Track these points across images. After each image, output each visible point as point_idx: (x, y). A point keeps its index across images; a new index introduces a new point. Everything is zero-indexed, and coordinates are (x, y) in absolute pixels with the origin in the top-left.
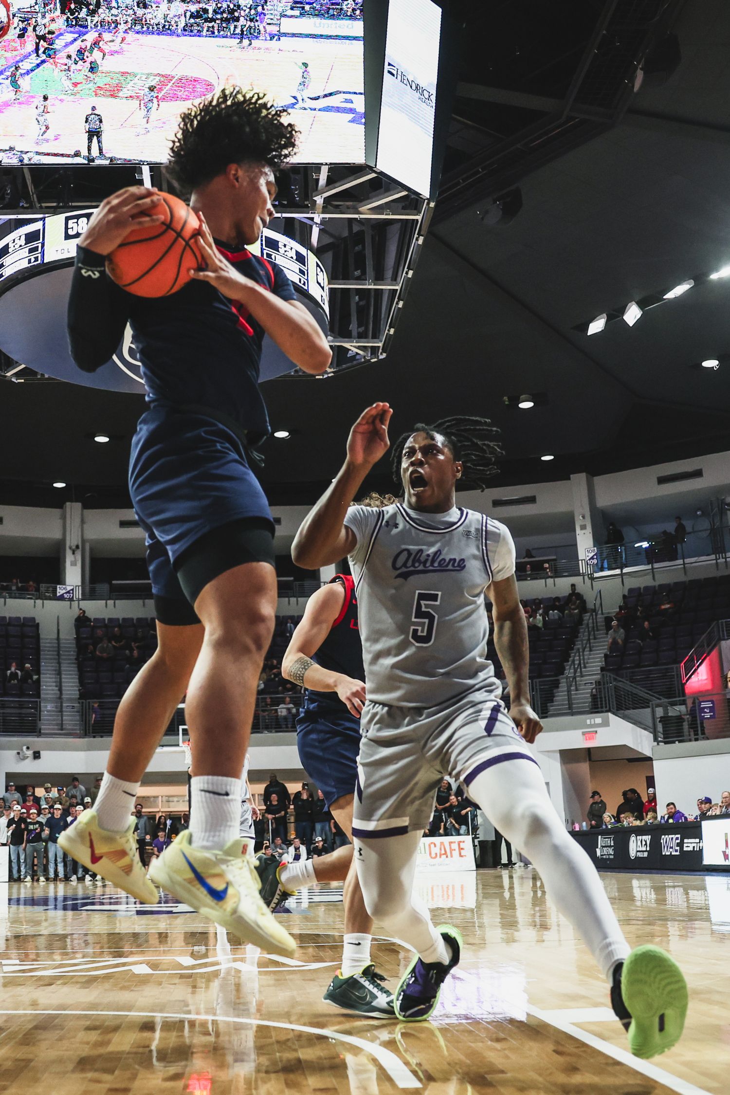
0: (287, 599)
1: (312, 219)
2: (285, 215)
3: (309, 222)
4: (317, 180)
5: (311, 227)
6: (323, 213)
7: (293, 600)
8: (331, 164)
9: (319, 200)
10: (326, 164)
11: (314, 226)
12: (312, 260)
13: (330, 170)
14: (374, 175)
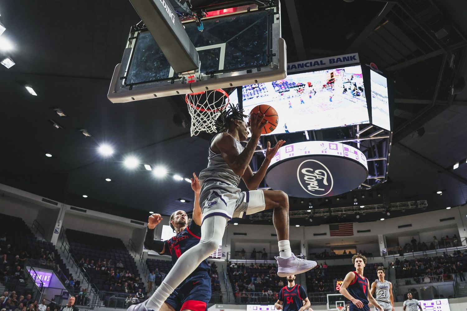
0: (370, 258)
4: (357, 130)
5: (357, 143)
6: (360, 139)
7: (372, 258)
11: (358, 143)
12: (359, 152)
13: (359, 126)
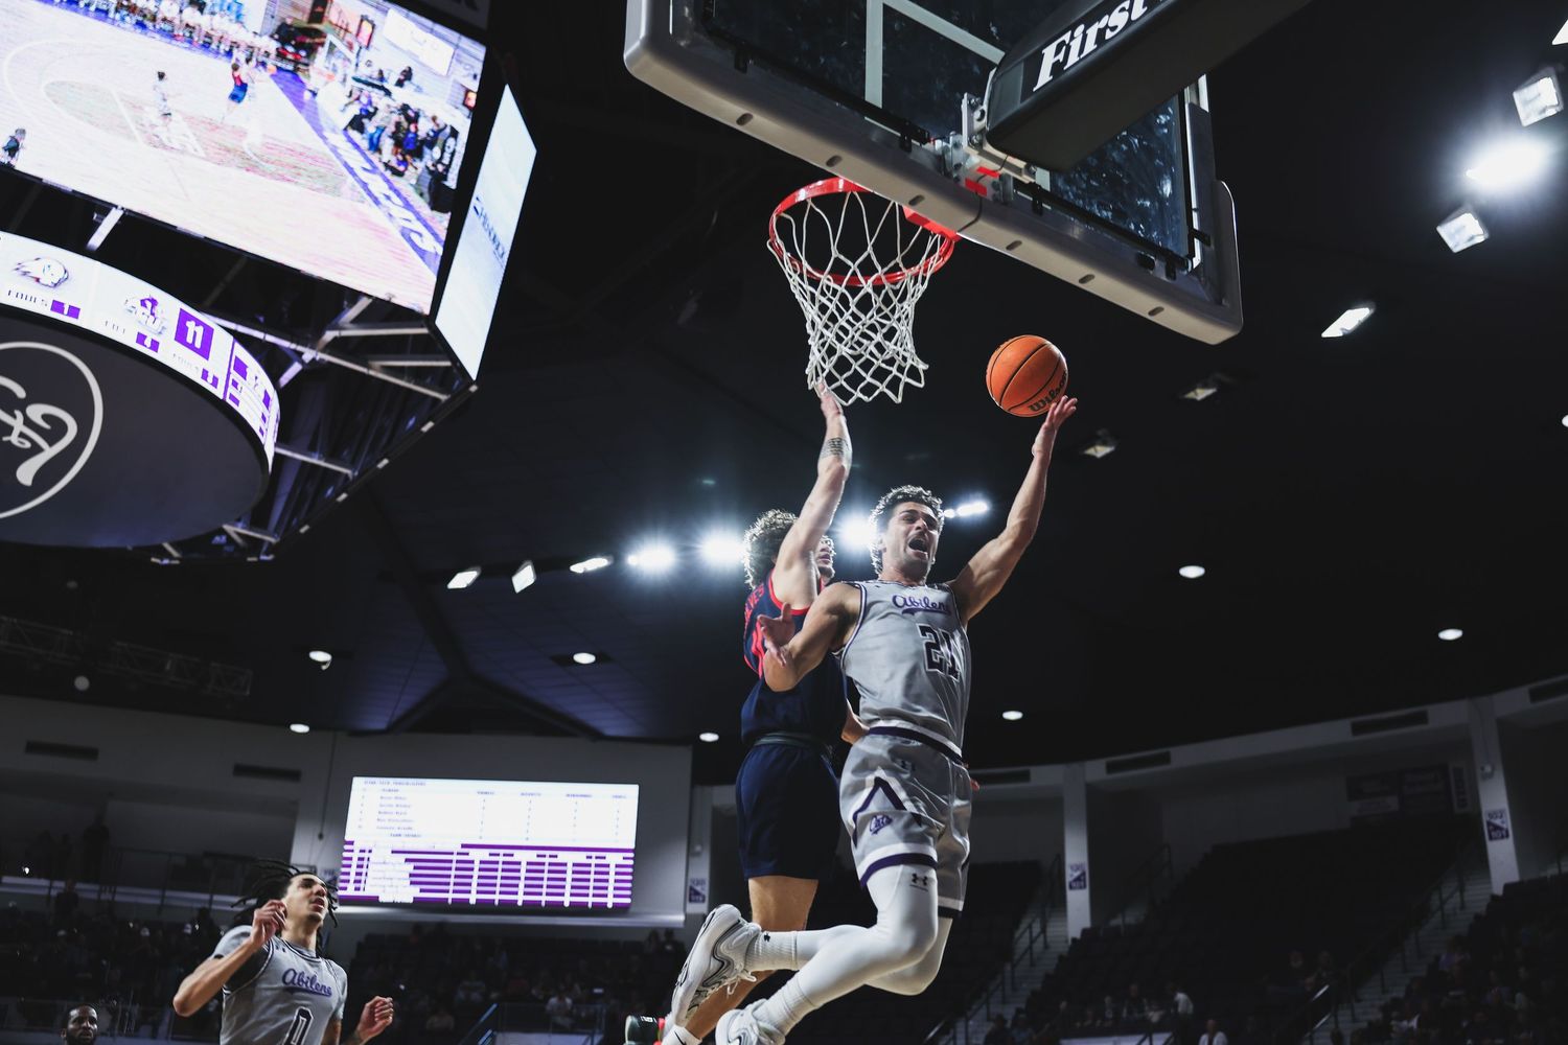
1: (300, 354)
2: (270, 338)
3: (294, 356)
8: (377, 299)
9: (329, 335)
10: (369, 296)
14: (425, 331)
